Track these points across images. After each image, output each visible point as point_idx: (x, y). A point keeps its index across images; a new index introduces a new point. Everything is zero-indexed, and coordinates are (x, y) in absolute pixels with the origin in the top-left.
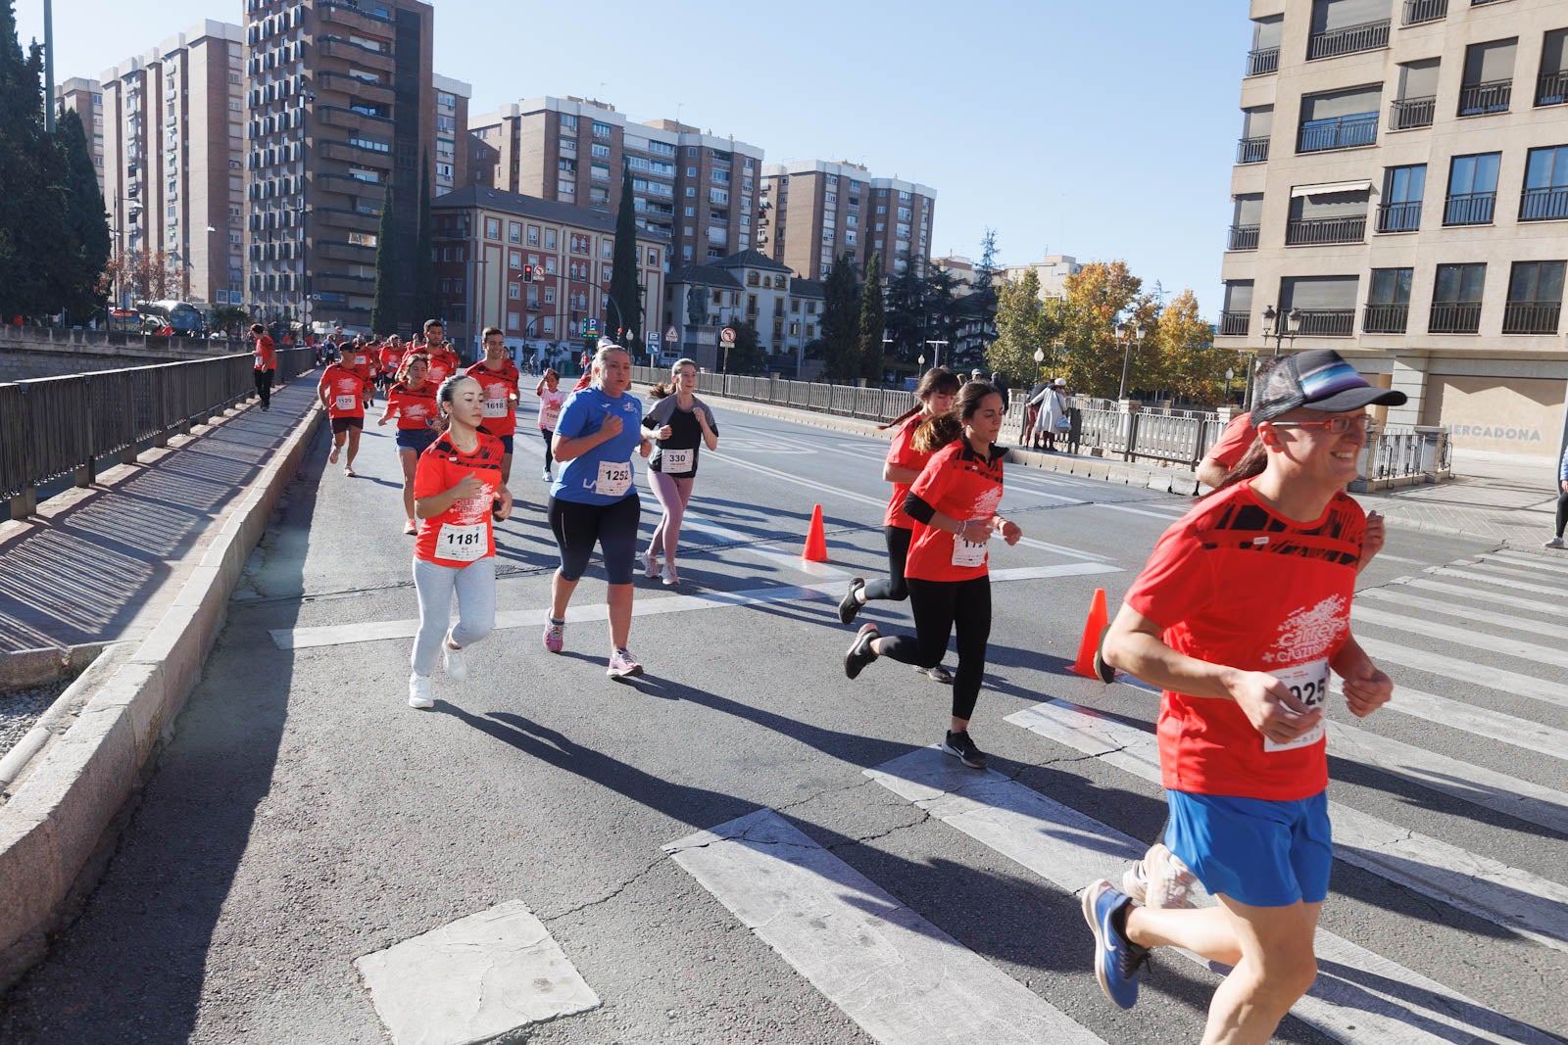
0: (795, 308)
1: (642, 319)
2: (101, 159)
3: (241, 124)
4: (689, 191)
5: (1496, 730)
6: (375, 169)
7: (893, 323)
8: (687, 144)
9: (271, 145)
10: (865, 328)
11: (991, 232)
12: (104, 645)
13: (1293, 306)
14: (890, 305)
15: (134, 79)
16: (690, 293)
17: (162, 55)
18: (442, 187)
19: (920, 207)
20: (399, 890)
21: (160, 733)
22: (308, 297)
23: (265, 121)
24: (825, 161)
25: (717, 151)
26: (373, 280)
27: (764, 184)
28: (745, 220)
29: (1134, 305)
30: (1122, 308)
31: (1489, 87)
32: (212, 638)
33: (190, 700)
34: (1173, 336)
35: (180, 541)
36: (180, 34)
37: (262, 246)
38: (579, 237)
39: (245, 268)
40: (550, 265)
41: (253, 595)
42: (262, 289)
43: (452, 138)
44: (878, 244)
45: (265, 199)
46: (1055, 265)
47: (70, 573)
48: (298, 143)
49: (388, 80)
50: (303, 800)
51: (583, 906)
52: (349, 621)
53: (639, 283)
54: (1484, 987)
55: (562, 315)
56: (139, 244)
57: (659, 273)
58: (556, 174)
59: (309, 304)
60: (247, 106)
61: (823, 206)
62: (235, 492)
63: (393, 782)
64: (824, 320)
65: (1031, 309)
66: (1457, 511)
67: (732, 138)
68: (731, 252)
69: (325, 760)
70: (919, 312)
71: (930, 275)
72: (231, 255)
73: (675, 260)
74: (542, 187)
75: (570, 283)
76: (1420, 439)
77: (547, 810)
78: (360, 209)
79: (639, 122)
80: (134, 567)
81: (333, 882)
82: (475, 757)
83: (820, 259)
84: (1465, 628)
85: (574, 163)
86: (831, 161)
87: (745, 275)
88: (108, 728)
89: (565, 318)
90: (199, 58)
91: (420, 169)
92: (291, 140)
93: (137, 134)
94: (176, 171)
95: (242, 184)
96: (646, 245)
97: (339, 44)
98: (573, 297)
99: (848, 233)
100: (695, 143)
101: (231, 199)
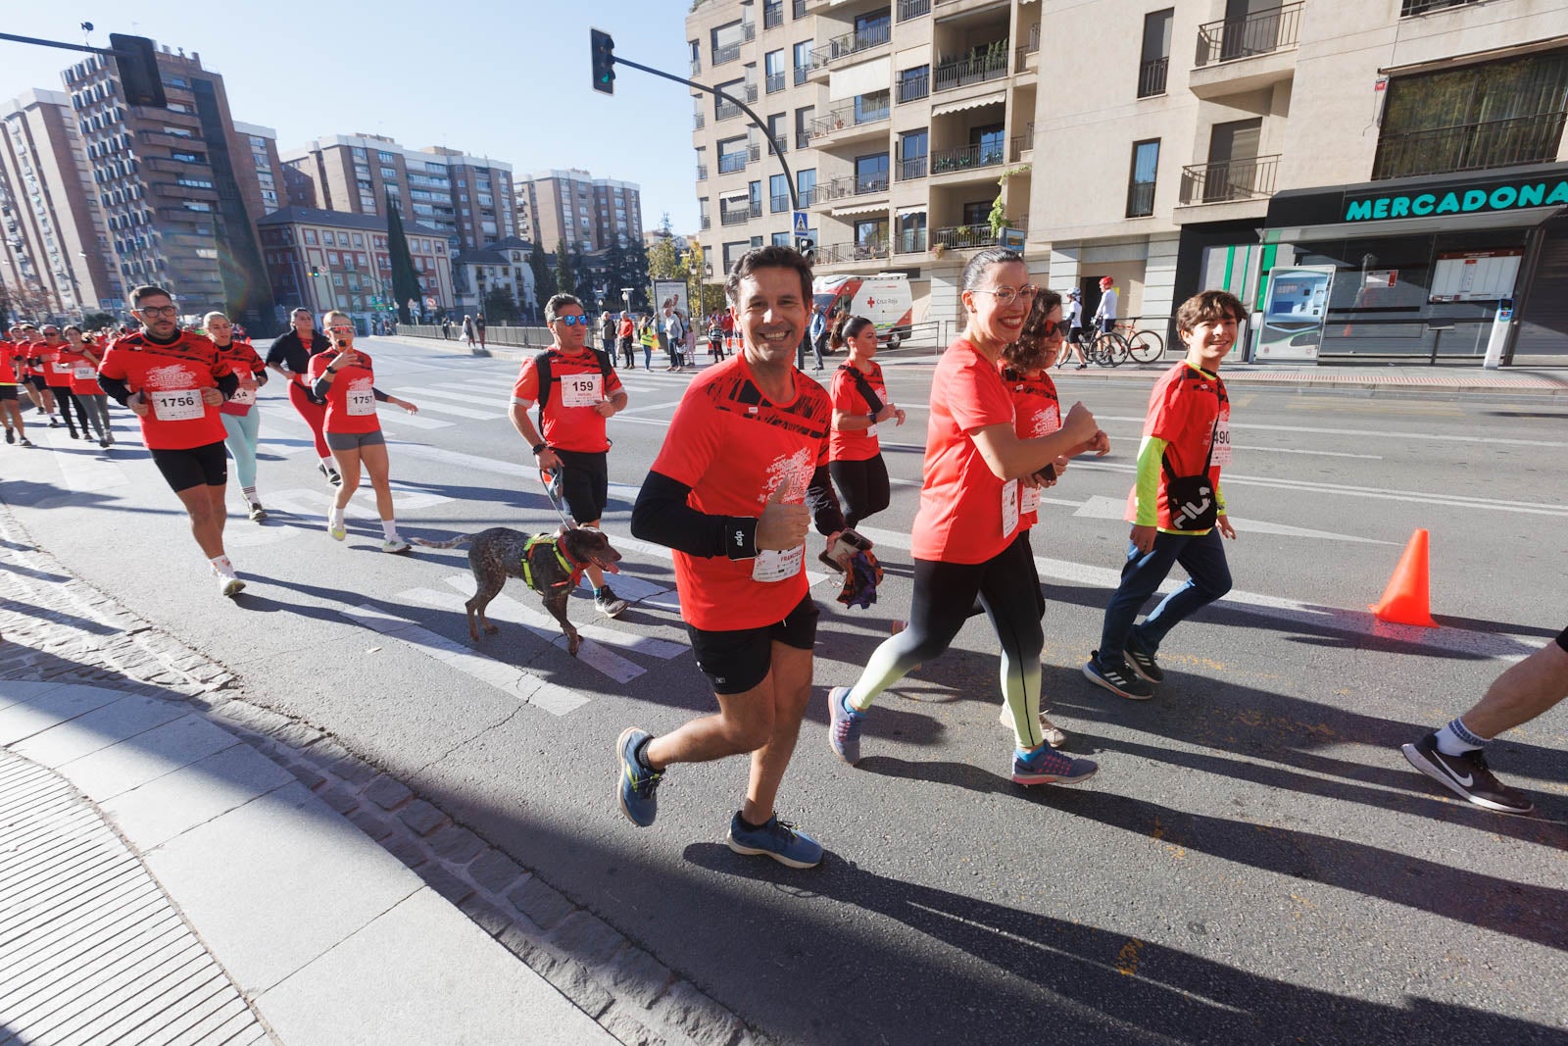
3: (87, 172)
4: (463, 198)
6: (204, 202)
8: (454, 163)
18: (269, 207)
19: (630, 197)
23: (106, 170)
24: (557, 169)
25: (477, 168)
26: (219, 282)
27: (517, 188)
28: (507, 216)
36: (14, 100)
37: (130, 264)
39: (121, 280)
40: (361, 259)
43: (269, 170)
44: (606, 225)
45: (122, 229)
48: (137, 186)
49: (198, 134)
56: (30, 270)
57: (446, 258)
58: (358, 192)
60: (88, 158)
61: (561, 201)
67: (487, 157)
68: (502, 238)
72: (107, 271)
73: (461, 248)
74: (349, 203)
75: (380, 271)
78: (200, 231)
79: (416, 149)
83: (565, 238)
85: (370, 183)
86: (561, 169)
87: (509, 254)
90: (36, 119)
92: (130, 183)
94: (44, 211)
95: (101, 219)
96: (432, 240)
98: (384, 280)
99: (583, 219)
100: (460, 163)
101: (96, 229)
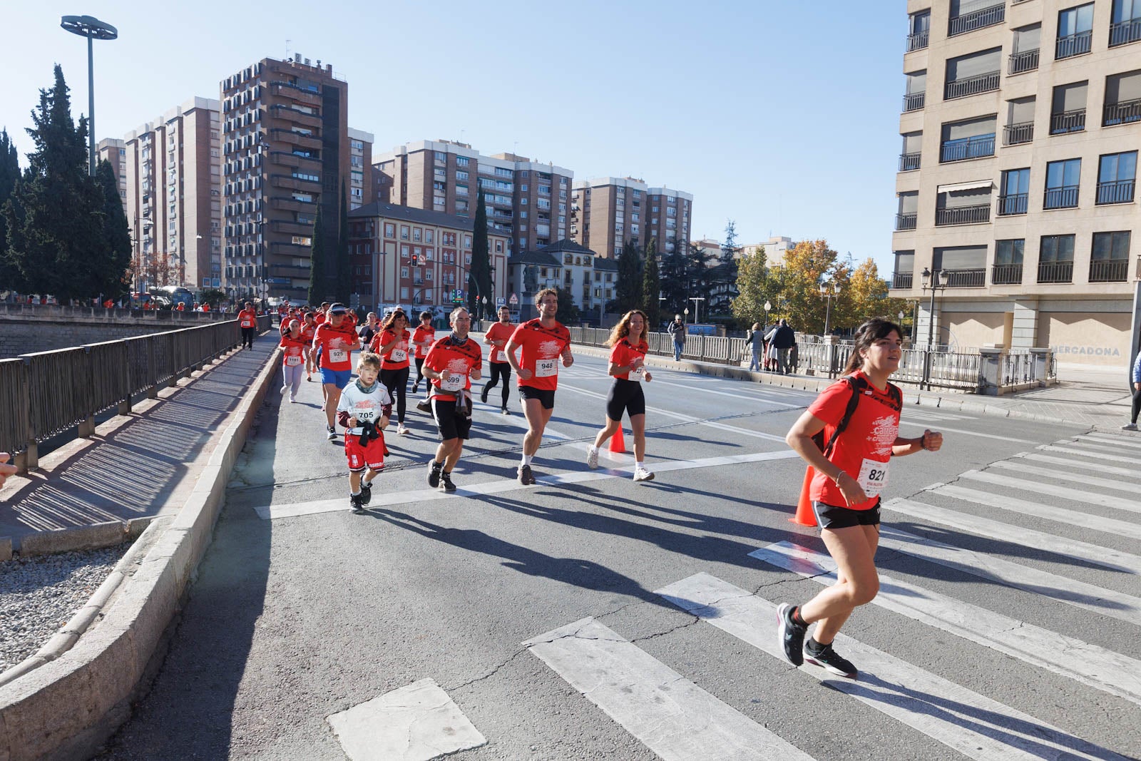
0: (598, 278)
1: (493, 289)
2: (125, 192)
3: (219, 166)
4: (523, 201)
6: (310, 193)
7: (666, 286)
8: (521, 169)
9: (239, 179)
10: (647, 290)
11: (731, 222)
12: (151, 519)
13: (943, 267)
14: (664, 274)
15: (147, 138)
16: (526, 270)
17: (165, 122)
18: (355, 204)
19: (682, 207)
20: (352, 673)
21: (190, 576)
23: (235, 163)
24: (616, 177)
25: (541, 173)
26: (309, 268)
27: (574, 194)
28: (562, 219)
29: (833, 270)
30: (825, 271)
31: (1070, 114)
33: (206, 555)
34: (861, 290)
35: (192, 450)
36: (178, 107)
37: (234, 247)
38: (449, 234)
39: (223, 263)
40: (429, 254)
41: (242, 484)
42: (234, 276)
43: (361, 170)
44: (654, 233)
45: (236, 215)
46: (777, 243)
47: (121, 473)
48: (257, 177)
49: (318, 133)
50: (285, 617)
51: (473, 681)
52: (306, 500)
53: (490, 264)
54: (1069, 721)
55: (437, 288)
56: (150, 250)
58: (432, 192)
59: (266, 285)
60: (223, 154)
61: (615, 208)
62: (224, 416)
63: (343, 605)
64: (618, 286)
65: (762, 274)
66: (1061, 406)
67: (551, 163)
68: (553, 241)
69: (297, 591)
70: (683, 278)
71: (690, 253)
72: (212, 254)
73: (514, 248)
74: (422, 201)
75: (443, 266)
76: (1034, 357)
77: (445, 620)
78: (300, 220)
79: (488, 155)
80: (163, 468)
81: (309, 668)
82: (395, 587)
83: (614, 244)
84: (1063, 486)
85: (444, 185)
86: (619, 177)
87: (563, 256)
88: (161, 571)
89: (440, 290)
90: (190, 123)
91: (340, 192)
92: (252, 175)
93: (149, 175)
94: (175, 199)
95: (220, 206)
96: (494, 238)
97: (285, 110)
98: (445, 275)
99: (633, 226)
100: (527, 168)
101: (212, 216)
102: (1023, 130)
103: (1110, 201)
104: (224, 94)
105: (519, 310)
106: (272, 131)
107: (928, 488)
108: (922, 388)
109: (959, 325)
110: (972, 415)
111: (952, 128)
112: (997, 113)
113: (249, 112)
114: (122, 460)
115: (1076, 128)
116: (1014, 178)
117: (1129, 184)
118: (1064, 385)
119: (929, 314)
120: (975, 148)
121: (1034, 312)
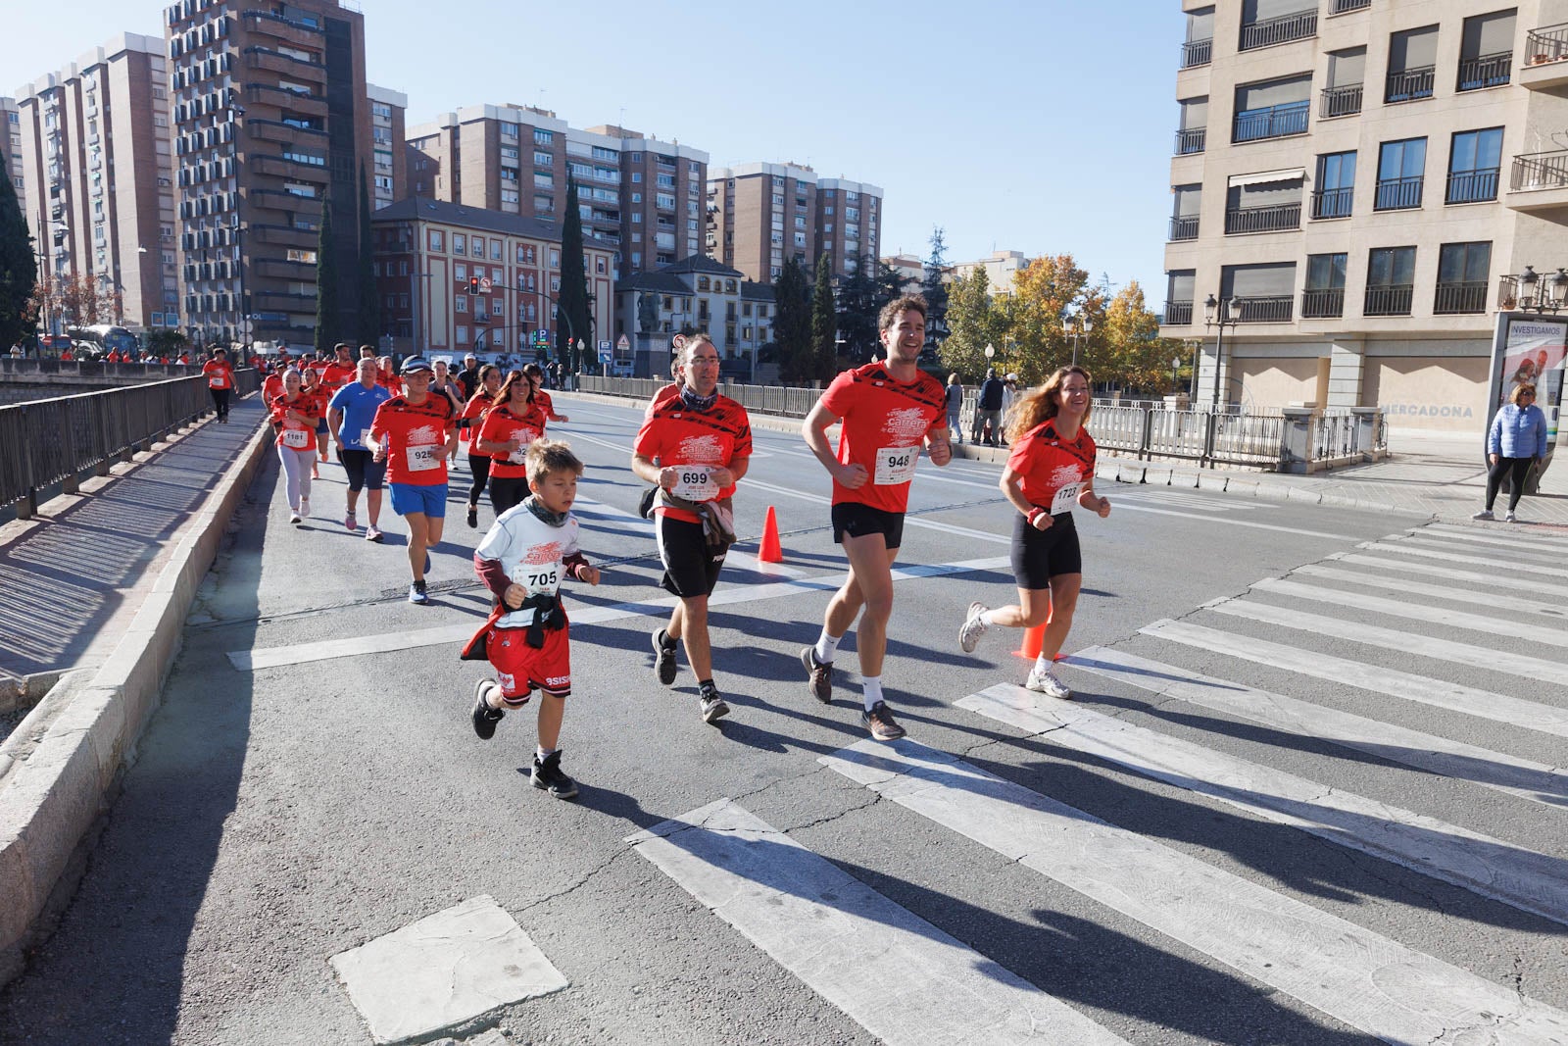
0: (747, 312)
1: (593, 328)
2: (21, 181)
3: (168, 141)
4: (635, 197)
5: (1414, 692)
6: (311, 183)
7: (845, 323)
8: (631, 149)
9: (201, 161)
10: (816, 329)
11: (938, 230)
12: (60, 673)
13: (1235, 293)
14: (842, 306)
15: (52, 96)
16: (641, 300)
17: (80, 71)
18: (381, 199)
19: (868, 206)
20: (371, 892)
21: (122, 756)
22: (248, 316)
23: (193, 137)
24: (771, 162)
25: (661, 156)
26: (315, 297)
27: (710, 187)
28: (693, 225)
29: (1081, 298)
30: (1070, 301)
31: (1414, 73)
32: (169, 663)
33: (149, 725)
34: (1121, 327)
35: (130, 569)
36: (99, 48)
37: (197, 266)
38: (525, 247)
39: (181, 289)
40: (496, 276)
41: (208, 619)
42: (199, 310)
43: (389, 149)
44: (828, 245)
45: (198, 217)
46: (1003, 260)
47: (18, 605)
48: (229, 159)
49: (320, 91)
50: (271, 813)
51: (550, 898)
52: (307, 641)
53: (588, 292)
55: (511, 327)
56: (67, 268)
57: (608, 281)
58: (499, 184)
59: (249, 324)
60: (174, 121)
61: (770, 208)
62: (183, 518)
63: (359, 792)
64: (776, 322)
65: (981, 305)
66: (1391, 489)
67: (676, 142)
68: (680, 258)
69: (290, 774)
70: (868, 312)
71: (880, 275)
72: (164, 276)
73: (624, 267)
74: (484, 196)
75: (518, 294)
76: (1357, 419)
77: (512, 810)
78: (298, 224)
79: (582, 127)
80: (85, 597)
81: (305, 888)
82: (439, 765)
83: (770, 261)
84: (1392, 599)
85: (517, 172)
86: (776, 163)
87: (695, 280)
88: (72, 752)
89: (515, 329)
90: (120, 72)
91: (358, 182)
92: (221, 155)
93: (58, 154)
94: (102, 191)
95: (173, 203)
96: (593, 253)
97: (267, 56)
98: (522, 307)
99: (798, 235)
100: (639, 148)
101: (162, 219)
102: (1349, 96)
103: (1465, 199)
104: (170, 29)
105: (633, 359)
106: (248, 87)
107: (1208, 605)
108: (1202, 466)
109: (1256, 377)
110: (1271, 503)
111: (1250, 92)
112: (1312, 71)
113: (212, 58)
114: (20, 586)
115: (1421, 94)
116: (1334, 164)
117: (1491, 175)
118: (1397, 458)
119: (1214, 361)
120: (1281, 122)
121: (1358, 357)
